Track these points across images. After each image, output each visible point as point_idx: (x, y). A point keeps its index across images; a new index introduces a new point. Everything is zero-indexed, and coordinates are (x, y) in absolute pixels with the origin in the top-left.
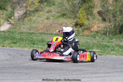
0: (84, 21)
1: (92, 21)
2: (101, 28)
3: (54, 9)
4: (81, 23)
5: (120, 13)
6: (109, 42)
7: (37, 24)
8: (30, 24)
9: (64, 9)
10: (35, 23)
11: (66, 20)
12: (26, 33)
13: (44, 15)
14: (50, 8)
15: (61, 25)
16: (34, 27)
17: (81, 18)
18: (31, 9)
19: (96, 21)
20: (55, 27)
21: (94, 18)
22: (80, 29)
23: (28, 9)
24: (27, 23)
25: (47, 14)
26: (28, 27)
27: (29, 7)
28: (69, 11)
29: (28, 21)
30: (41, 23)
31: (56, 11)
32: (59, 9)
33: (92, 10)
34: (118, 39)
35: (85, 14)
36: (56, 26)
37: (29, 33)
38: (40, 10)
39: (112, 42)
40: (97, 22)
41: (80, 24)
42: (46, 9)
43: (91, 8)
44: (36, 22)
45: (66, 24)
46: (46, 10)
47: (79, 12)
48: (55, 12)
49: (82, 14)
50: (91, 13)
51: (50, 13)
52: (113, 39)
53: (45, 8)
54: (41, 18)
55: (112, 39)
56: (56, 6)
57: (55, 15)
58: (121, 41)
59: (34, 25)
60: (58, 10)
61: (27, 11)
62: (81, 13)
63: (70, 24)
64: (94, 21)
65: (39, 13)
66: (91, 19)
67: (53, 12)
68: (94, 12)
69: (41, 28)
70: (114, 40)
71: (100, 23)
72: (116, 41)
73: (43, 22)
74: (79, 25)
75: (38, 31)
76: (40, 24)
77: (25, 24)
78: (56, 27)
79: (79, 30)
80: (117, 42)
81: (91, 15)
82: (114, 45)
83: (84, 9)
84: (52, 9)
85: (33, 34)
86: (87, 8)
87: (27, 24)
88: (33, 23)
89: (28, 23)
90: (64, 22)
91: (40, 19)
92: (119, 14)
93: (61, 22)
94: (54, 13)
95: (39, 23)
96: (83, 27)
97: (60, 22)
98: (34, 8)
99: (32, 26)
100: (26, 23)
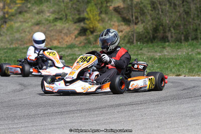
0: (97, 23)
1: (109, 22)
2: (123, 33)
3: (47, 7)
4: (91, 26)
5: (151, 7)
6: (137, 55)
7: (21, 33)
8: (11, 34)
9: (63, 7)
10: (19, 31)
11: (67, 24)
12: (5, 49)
13: (32, 18)
14: (41, 6)
15: (61, 32)
16: (17, 39)
17: (92, 19)
18: (10, 11)
19: (115, 22)
20: (50, 37)
21: (112, 17)
22: (91, 37)
23: (6, 10)
24: (6, 32)
25: (37, 17)
26: (8, 38)
27: (6, 7)
28: (71, 9)
29: (8, 30)
30: (29, 32)
31: (51, 10)
32: (56, 7)
33: (108, 5)
34: (151, 48)
35: (97, 13)
36: (52, 34)
37: (10, 49)
38: (26, 11)
39: (142, 54)
40: (116, 24)
41: (90, 28)
42: (34, 9)
43: (105, 2)
44: (21, 31)
45: (68, 30)
46: (34, 11)
47: (88, 10)
48: (49, 13)
49: (92, 13)
50: (106, 11)
51: (42, 14)
52: (143, 49)
53: (33, 7)
54: (28, 23)
55: (141, 49)
56: (50, 2)
57: (49, 16)
58: (156, 52)
59: (17, 35)
60: (54, 9)
61: (4, 13)
62: (90, 11)
63: (74, 30)
64: (112, 23)
65: (24, 16)
66: (107, 19)
67: (47, 12)
68: (111, 8)
69: (29, 40)
70: (145, 50)
71: (122, 25)
72: (149, 52)
73: (32, 29)
74: (88, 31)
75: (25, 44)
76: (27, 33)
77: (4, 34)
78: (53, 36)
79: (89, 39)
80: (149, 54)
81: (106, 13)
82: (145, 58)
83: (96, 4)
84: (45, 8)
85: (16, 49)
86: (99, 2)
87: (6, 34)
88: (16, 32)
89: (8, 33)
90: (64, 27)
91: (27, 25)
92: (150, 9)
93: (61, 28)
94: (48, 15)
95: (25, 32)
96: (95, 34)
97: (58, 28)
98: (16, 8)
99: (14, 37)
100: (4, 32)
